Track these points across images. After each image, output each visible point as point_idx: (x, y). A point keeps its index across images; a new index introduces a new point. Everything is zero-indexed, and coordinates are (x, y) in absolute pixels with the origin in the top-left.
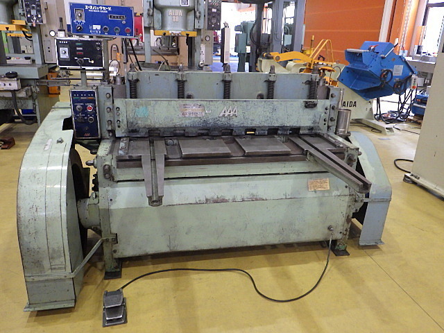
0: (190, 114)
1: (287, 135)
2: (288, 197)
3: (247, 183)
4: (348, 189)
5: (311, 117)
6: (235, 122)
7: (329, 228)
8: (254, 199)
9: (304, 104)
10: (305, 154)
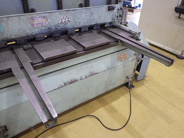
0: (37, 24)
1: (98, 29)
2: (109, 68)
3: (87, 66)
4: (135, 55)
5: (111, 16)
6: (69, 26)
7: (127, 77)
8: (92, 74)
9: (107, 8)
10: (117, 41)
